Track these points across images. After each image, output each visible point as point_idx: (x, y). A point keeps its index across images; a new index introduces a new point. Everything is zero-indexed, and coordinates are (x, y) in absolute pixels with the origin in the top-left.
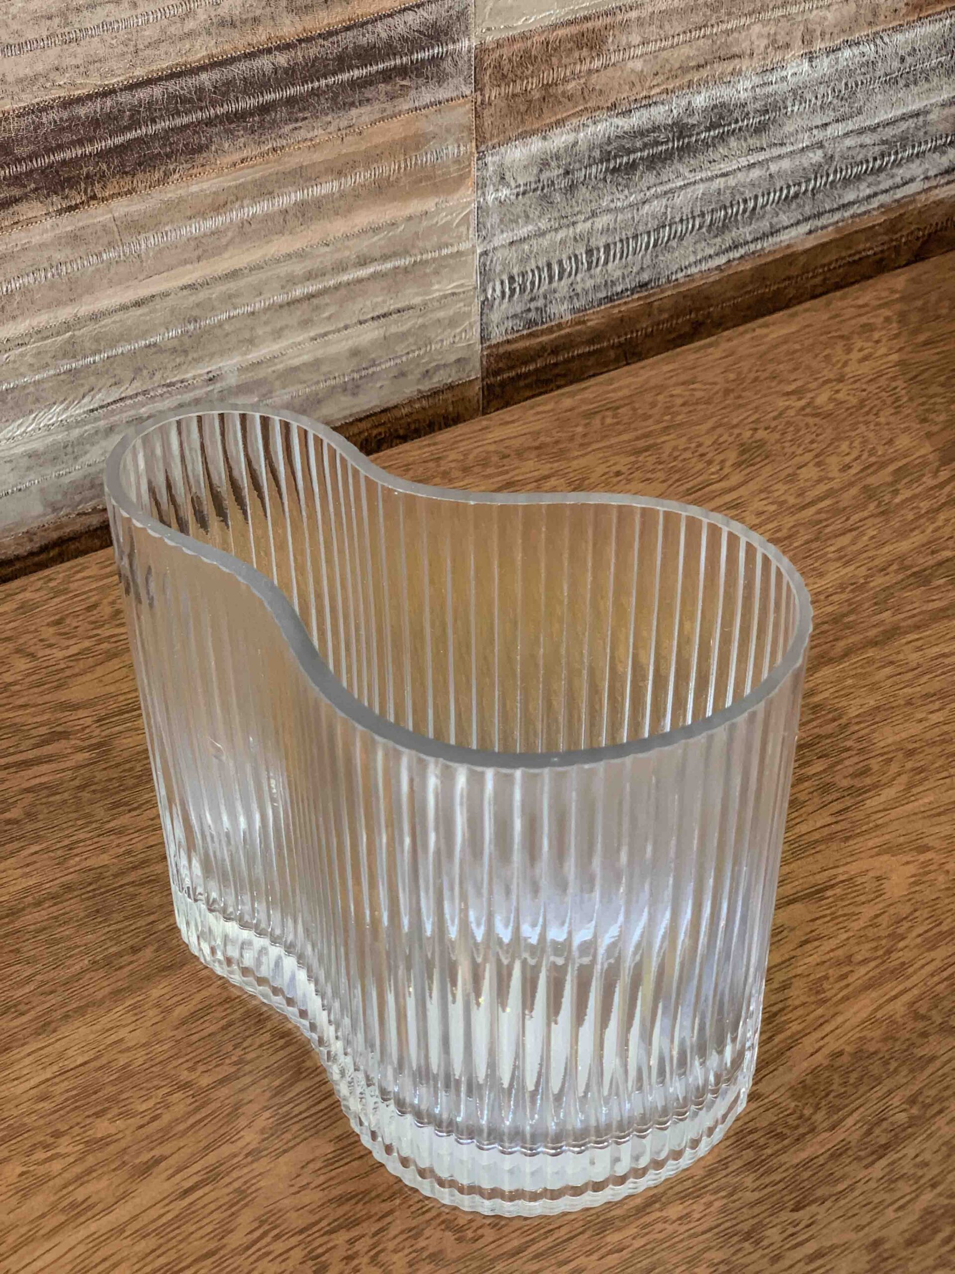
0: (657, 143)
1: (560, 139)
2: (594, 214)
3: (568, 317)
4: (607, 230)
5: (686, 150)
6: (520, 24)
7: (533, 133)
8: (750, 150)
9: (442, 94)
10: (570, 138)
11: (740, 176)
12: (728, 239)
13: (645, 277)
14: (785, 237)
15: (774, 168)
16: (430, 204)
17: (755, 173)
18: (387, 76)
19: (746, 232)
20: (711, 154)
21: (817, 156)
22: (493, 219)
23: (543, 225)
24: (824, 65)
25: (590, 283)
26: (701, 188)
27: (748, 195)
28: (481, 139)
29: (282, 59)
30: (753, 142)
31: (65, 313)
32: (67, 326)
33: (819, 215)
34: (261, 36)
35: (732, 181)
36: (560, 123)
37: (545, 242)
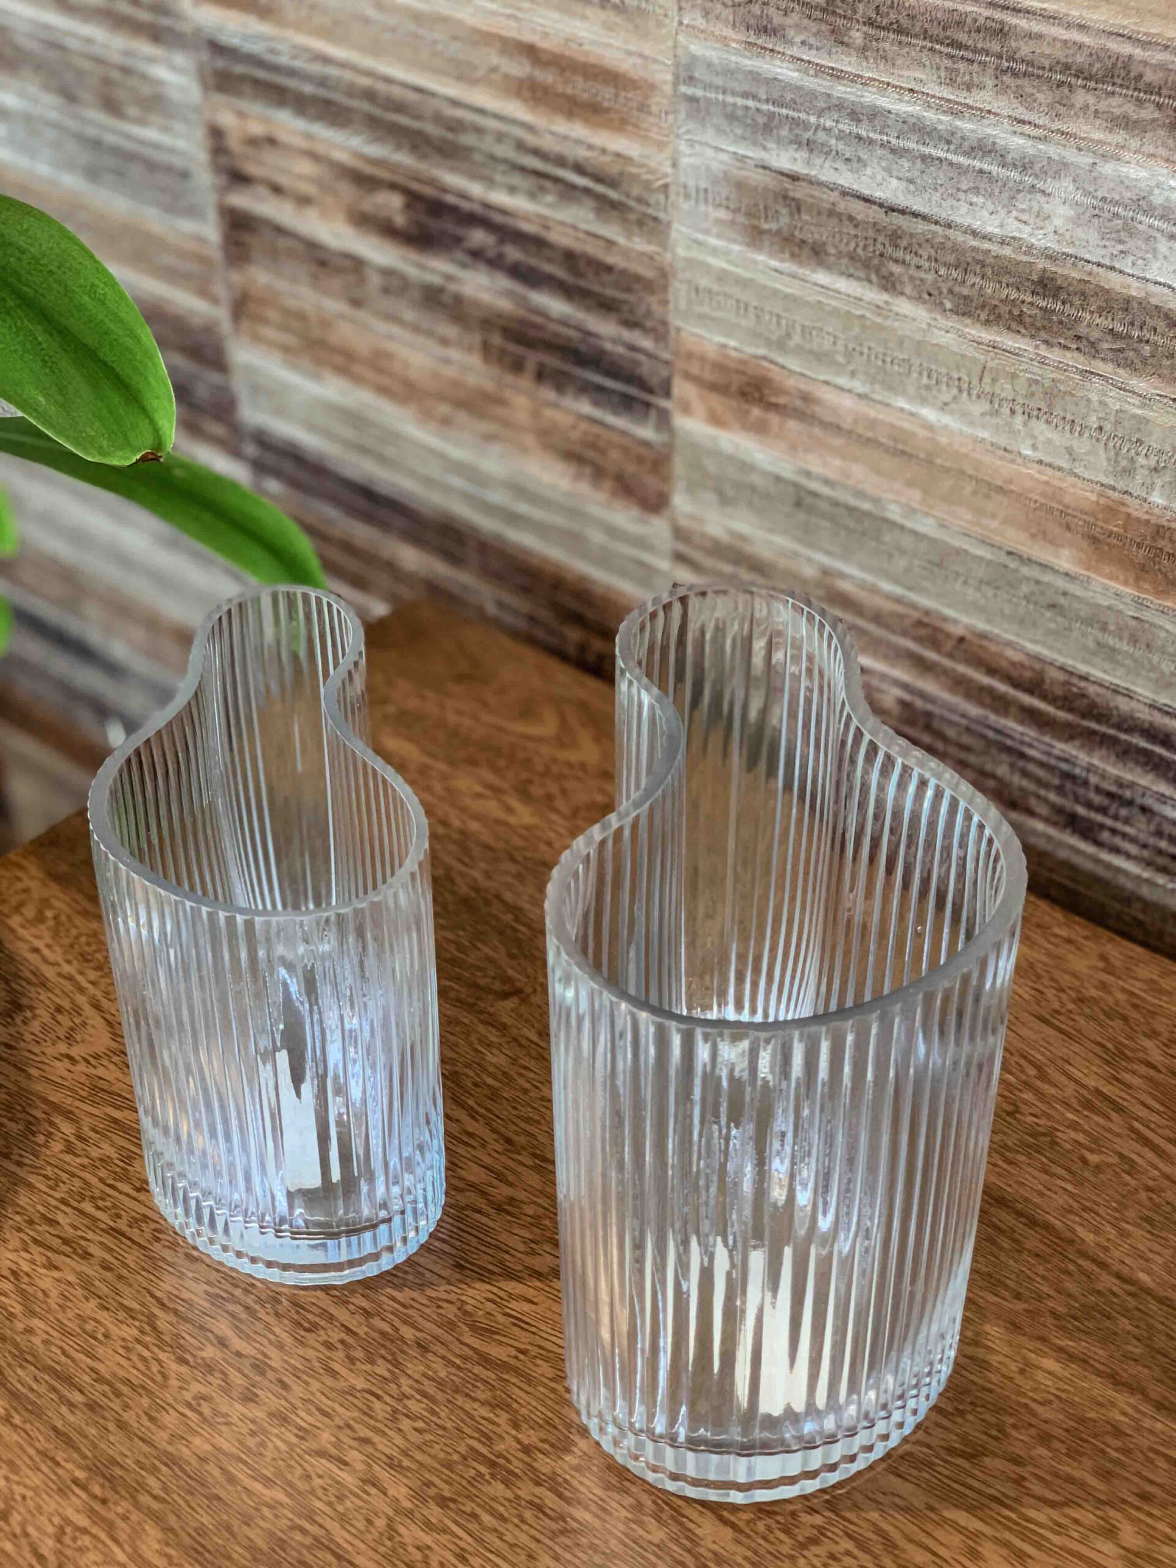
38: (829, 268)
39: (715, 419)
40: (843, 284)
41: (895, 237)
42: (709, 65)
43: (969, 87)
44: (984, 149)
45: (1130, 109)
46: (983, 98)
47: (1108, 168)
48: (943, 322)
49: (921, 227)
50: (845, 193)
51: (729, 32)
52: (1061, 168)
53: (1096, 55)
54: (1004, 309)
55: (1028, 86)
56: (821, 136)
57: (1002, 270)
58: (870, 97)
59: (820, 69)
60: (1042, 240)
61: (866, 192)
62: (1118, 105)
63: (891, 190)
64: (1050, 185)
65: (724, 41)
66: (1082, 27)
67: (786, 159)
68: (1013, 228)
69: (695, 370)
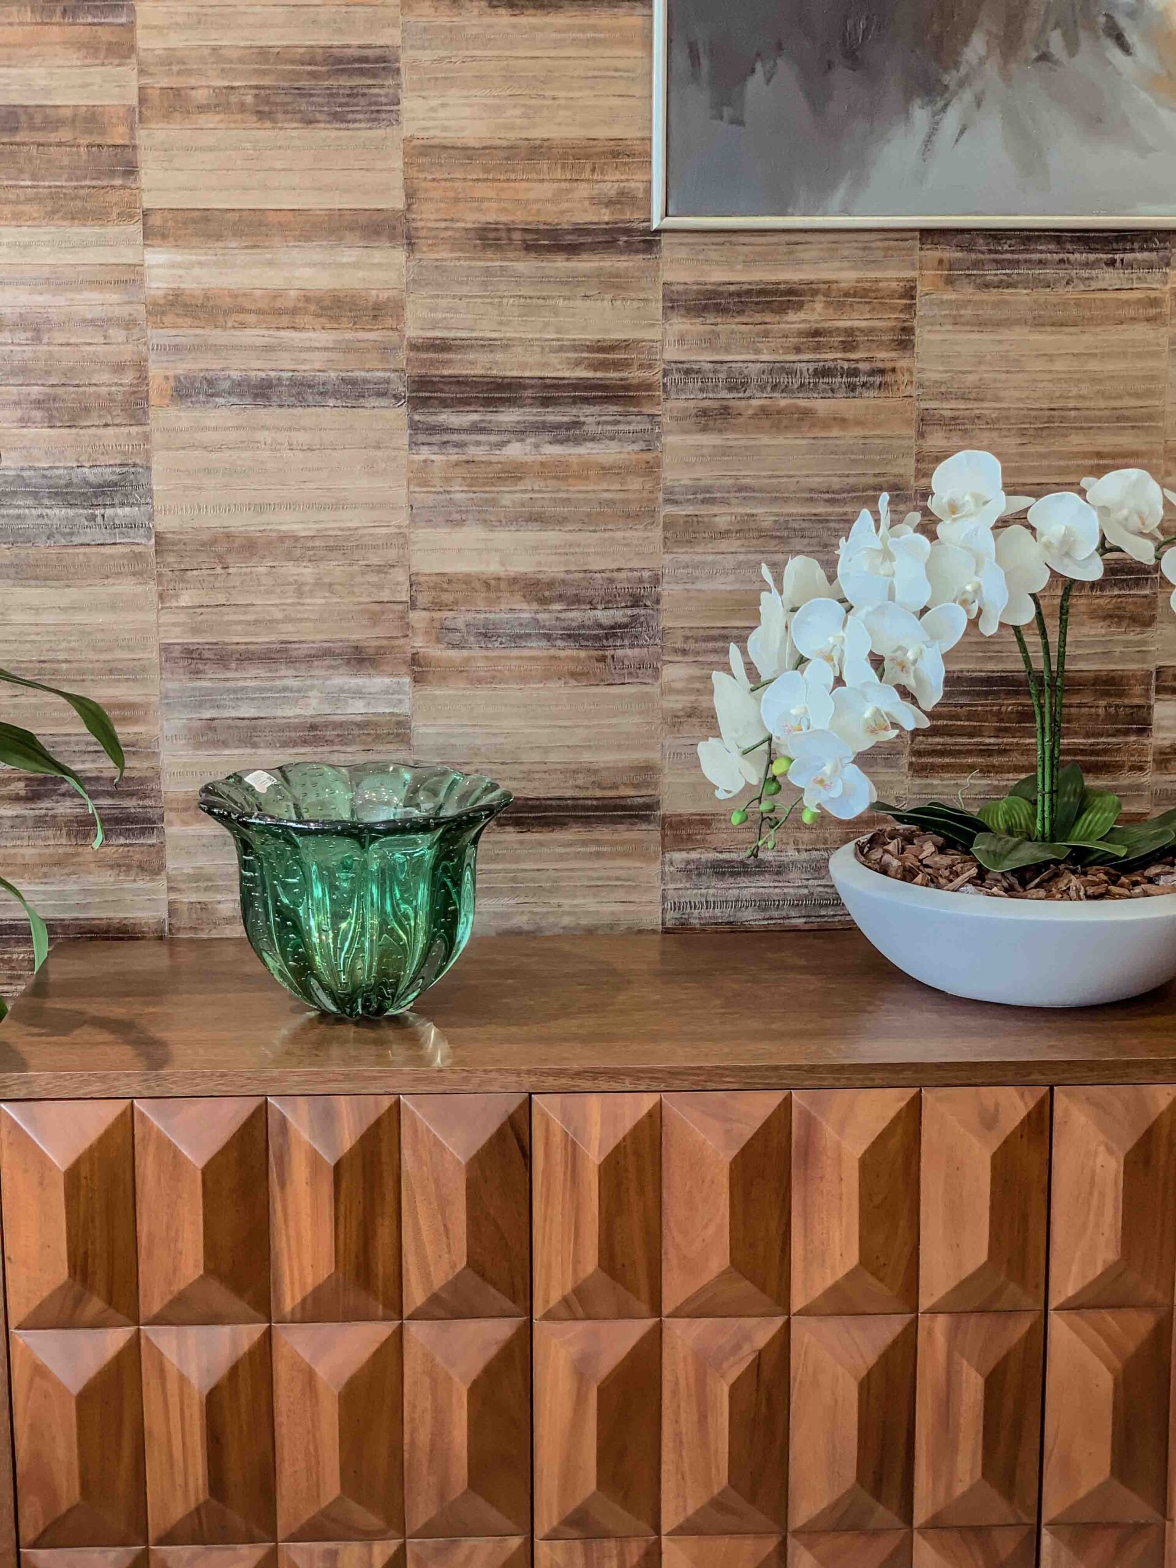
0: (733, 867)
1: (694, 855)
2: (708, 888)
3: (698, 926)
4: (713, 895)
5: (747, 873)
6: (679, 811)
7: (683, 850)
8: (775, 881)
9: (650, 828)
10: (698, 856)
11: (771, 890)
12: (767, 915)
13: (732, 920)
14: (793, 921)
15: (786, 890)
16: (643, 865)
17: (778, 890)
18: (631, 817)
19: (776, 914)
20: (757, 877)
21: (806, 891)
22: (668, 878)
23: (688, 885)
24: (805, 855)
25: (707, 915)
26: (754, 890)
27: (776, 898)
28: (663, 846)
29: (595, 803)
30: (775, 877)
31: (514, 866)
32: (514, 871)
33: (809, 917)
34: (589, 794)
35: (767, 891)
36: (694, 849)
37: (689, 892)
38: (230, 748)
39: (185, 823)
40: (236, 751)
41: (254, 729)
42: (174, 690)
43: (277, 671)
44: (285, 689)
45: (334, 663)
46: (283, 673)
47: (328, 682)
48: (278, 752)
49: (264, 722)
50: (233, 719)
51: (183, 677)
52: (312, 687)
53: (319, 649)
54: (298, 741)
55: (297, 665)
56: (222, 702)
57: (296, 728)
58: (241, 684)
59: (220, 679)
60: (310, 712)
61: (242, 716)
62: (328, 662)
63: (252, 712)
64: (310, 694)
65: (181, 680)
66: (313, 642)
67: (208, 714)
68: (298, 711)
69: (175, 806)
